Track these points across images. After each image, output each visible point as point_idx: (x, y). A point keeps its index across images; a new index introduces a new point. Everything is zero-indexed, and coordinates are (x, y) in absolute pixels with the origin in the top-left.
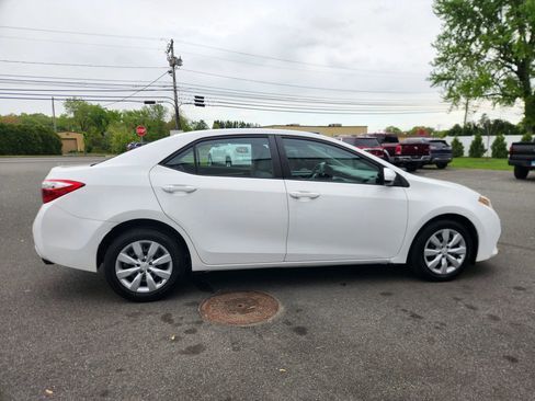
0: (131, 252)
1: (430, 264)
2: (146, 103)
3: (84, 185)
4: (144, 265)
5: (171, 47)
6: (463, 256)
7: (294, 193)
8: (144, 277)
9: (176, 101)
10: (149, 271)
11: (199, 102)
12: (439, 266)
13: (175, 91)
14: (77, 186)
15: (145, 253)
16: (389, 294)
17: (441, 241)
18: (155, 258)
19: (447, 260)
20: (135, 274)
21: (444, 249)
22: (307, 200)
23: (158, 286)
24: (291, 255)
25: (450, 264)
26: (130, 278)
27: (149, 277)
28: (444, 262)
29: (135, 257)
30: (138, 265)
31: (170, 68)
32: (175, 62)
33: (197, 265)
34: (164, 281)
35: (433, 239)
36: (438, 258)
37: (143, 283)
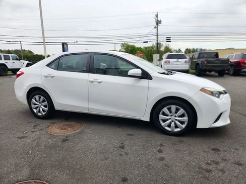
0: (35, 99)
1: (163, 124)
2: (144, 42)
3: (24, 73)
5: (157, 15)
6: (186, 123)
7: (91, 80)
9: (157, 41)
10: (41, 107)
11: (168, 40)
13: (157, 36)
17: (171, 112)
18: (42, 102)
19: (175, 124)
21: (173, 117)
22: (97, 83)
23: (44, 114)
24: (91, 109)
25: (176, 127)
26: (36, 109)
27: (41, 110)
28: (173, 124)
29: (37, 101)
30: (38, 105)
31: (156, 25)
32: (158, 22)
33: (56, 108)
34: (46, 112)
36: (168, 122)
37: (39, 112)
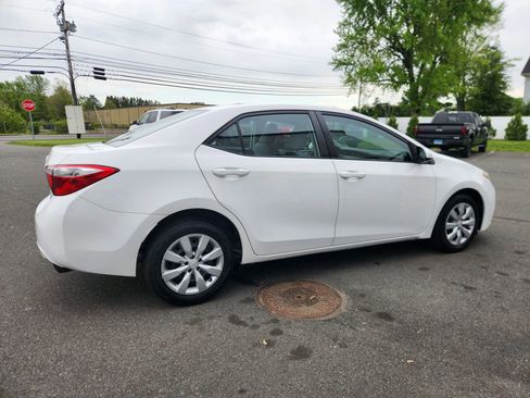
0: (178, 249)
1: (449, 237)
2: (32, 72)
3: (117, 171)
4: (193, 262)
5: (62, 10)
6: (472, 227)
7: (344, 173)
8: (193, 276)
9: (71, 73)
10: (198, 268)
11: (99, 74)
12: (455, 238)
13: (69, 60)
14: (109, 172)
15: (194, 249)
16: (426, 269)
17: (458, 214)
18: (204, 253)
19: (461, 232)
20: (183, 274)
21: (460, 222)
22: (356, 180)
23: (208, 284)
24: (339, 238)
25: (463, 235)
26: (177, 280)
27: (199, 276)
28: (459, 234)
29: (183, 254)
30: (187, 263)
31: (62, 34)
32: (68, 28)
33: (248, 257)
34: (214, 279)
35: (453, 212)
36: (455, 231)
37: (192, 284)
